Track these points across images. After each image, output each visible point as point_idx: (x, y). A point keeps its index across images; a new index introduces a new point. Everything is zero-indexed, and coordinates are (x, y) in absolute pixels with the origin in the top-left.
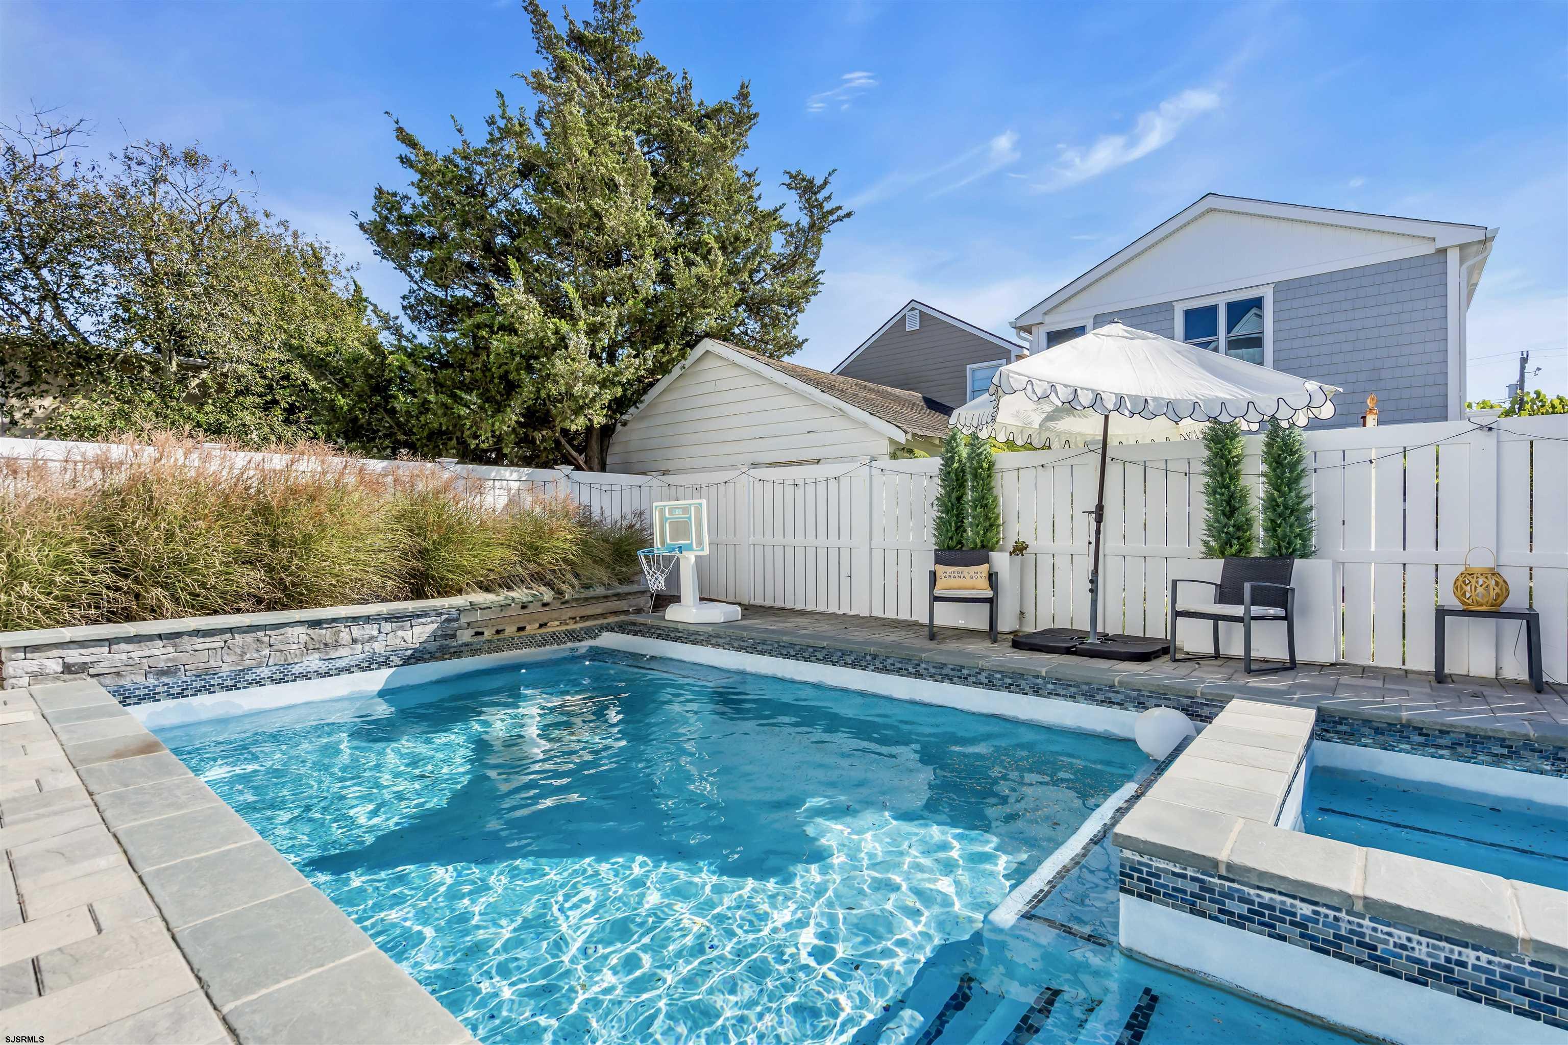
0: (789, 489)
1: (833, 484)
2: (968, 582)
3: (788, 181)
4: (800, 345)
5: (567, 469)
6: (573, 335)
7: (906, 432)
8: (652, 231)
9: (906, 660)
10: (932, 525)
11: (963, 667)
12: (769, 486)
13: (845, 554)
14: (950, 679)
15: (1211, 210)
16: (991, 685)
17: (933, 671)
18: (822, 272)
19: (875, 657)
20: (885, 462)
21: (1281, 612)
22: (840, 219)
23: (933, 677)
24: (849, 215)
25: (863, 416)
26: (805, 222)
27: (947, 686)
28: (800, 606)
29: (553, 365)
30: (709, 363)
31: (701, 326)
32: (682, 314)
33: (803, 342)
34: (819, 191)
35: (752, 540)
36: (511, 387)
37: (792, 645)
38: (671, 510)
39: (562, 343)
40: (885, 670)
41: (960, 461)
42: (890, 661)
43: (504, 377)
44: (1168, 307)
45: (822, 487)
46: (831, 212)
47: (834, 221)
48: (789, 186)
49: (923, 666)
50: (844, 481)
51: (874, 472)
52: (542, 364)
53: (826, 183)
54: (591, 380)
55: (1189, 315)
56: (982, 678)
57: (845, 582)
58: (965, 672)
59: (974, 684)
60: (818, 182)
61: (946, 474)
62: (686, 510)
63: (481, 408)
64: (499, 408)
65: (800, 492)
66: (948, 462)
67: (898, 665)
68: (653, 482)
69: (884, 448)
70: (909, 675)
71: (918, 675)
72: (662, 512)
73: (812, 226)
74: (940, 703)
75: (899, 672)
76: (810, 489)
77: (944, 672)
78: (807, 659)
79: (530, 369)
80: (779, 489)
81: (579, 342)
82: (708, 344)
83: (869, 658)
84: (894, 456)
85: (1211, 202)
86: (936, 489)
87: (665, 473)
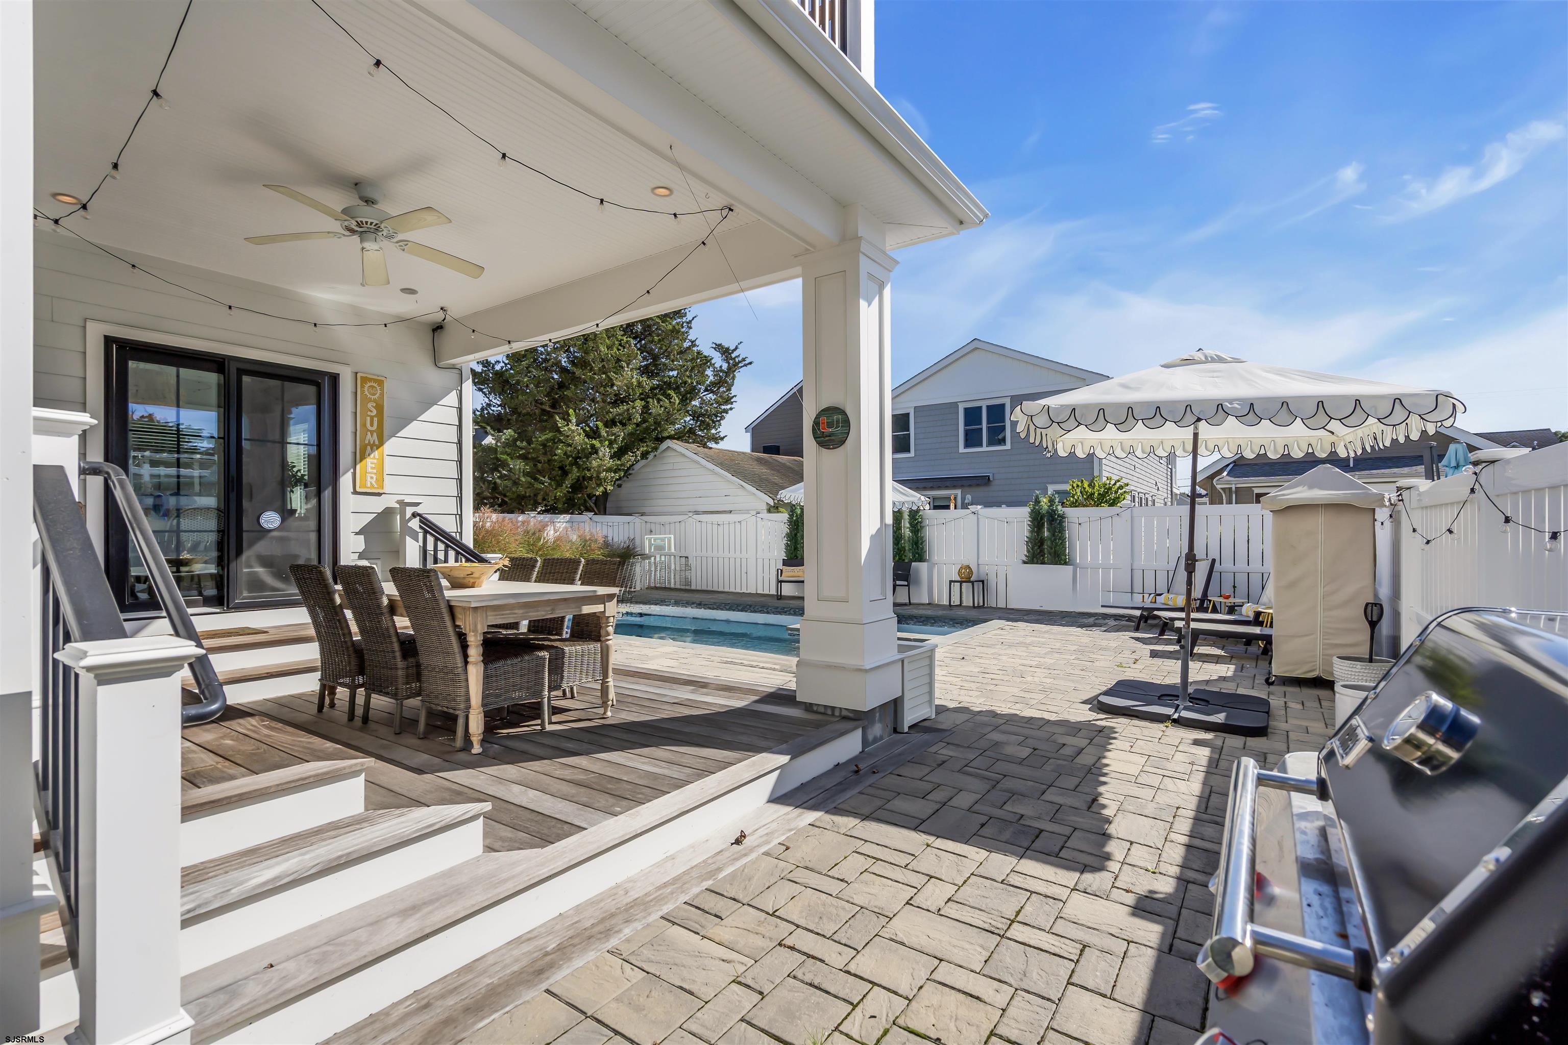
0: (715, 527)
1: (738, 525)
2: (796, 574)
3: (714, 346)
4: (722, 439)
5: (590, 514)
6: (602, 449)
7: (774, 500)
8: (640, 384)
10: (784, 547)
11: (784, 608)
12: (704, 525)
13: (744, 561)
15: (977, 348)
18: (735, 396)
20: (765, 515)
21: (906, 583)
22: (745, 365)
23: (774, 613)
24: (750, 363)
25: (754, 490)
26: (725, 366)
28: (721, 589)
29: (590, 463)
30: (669, 453)
31: (666, 434)
32: (656, 429)
33: (724, 437)
34: (733, 352)
35: (694, 554)
36: (565, 473)
38: (655, 540)
39: (595, 450)
40: (755, 612)
41: (797, 516)
43: (562, 468)
44: (955, 405)
45: (732, 526)
46: (740, 362)
47: (741, 367)
48: (715, 348)
50: (744, 523)
51: (758, 519)
52: (583, 462)
53: (736, 348)
54: (609, 470)
55: (967, 411)
57: (744, 576)
59: (790, 614)
60: (732, 348)
61: (790, 521)
62: (663, 540)
63: (550, 484)
64: (559, 485)
65: (721, 528)
66: (791, 516)
68: (635, 520)
69: (765, 507)
71: (768, 613)
72: (650, 540)
73: (729, 368)
76: (726, 527)
79: (576, 464)
80: (709, 526)
81: (605, 451)
82: (668, 443)
84: (769, 511)
85: (976, 344)
86: (785, 529)
87: (643, 514)
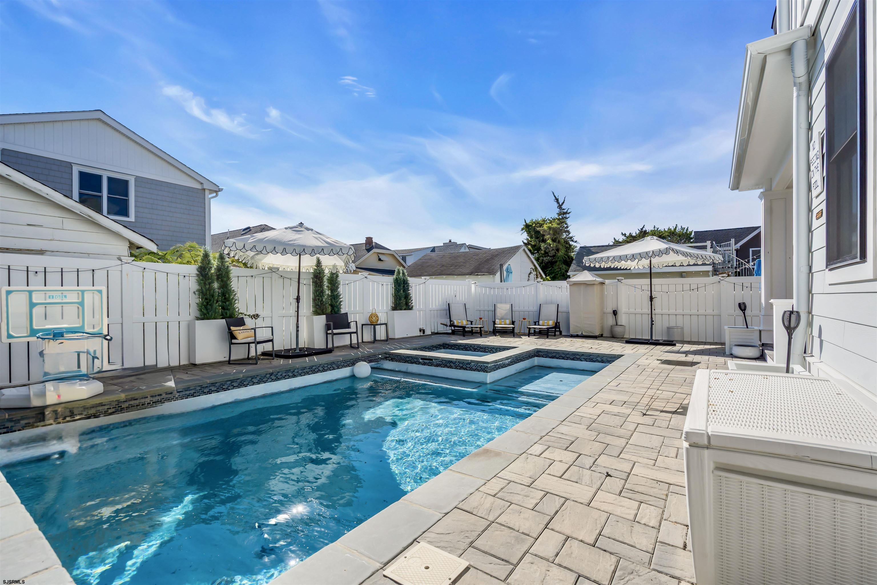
9: (288, 371)
14: (308, 373)
16: (324, 370)
17: (300, 372)
19: (271, 374)
27: (307, 377)
37: (213, 384)
42: (279, 374)
49: (296, 371)
56: (321, 369)
58: (314, 368)
67: (284, 375)
70: (289, 377)
74: (303, 385)
75: (284, 378)
77: (305, 371)
78: (227, 389)
83: (268, 376)
